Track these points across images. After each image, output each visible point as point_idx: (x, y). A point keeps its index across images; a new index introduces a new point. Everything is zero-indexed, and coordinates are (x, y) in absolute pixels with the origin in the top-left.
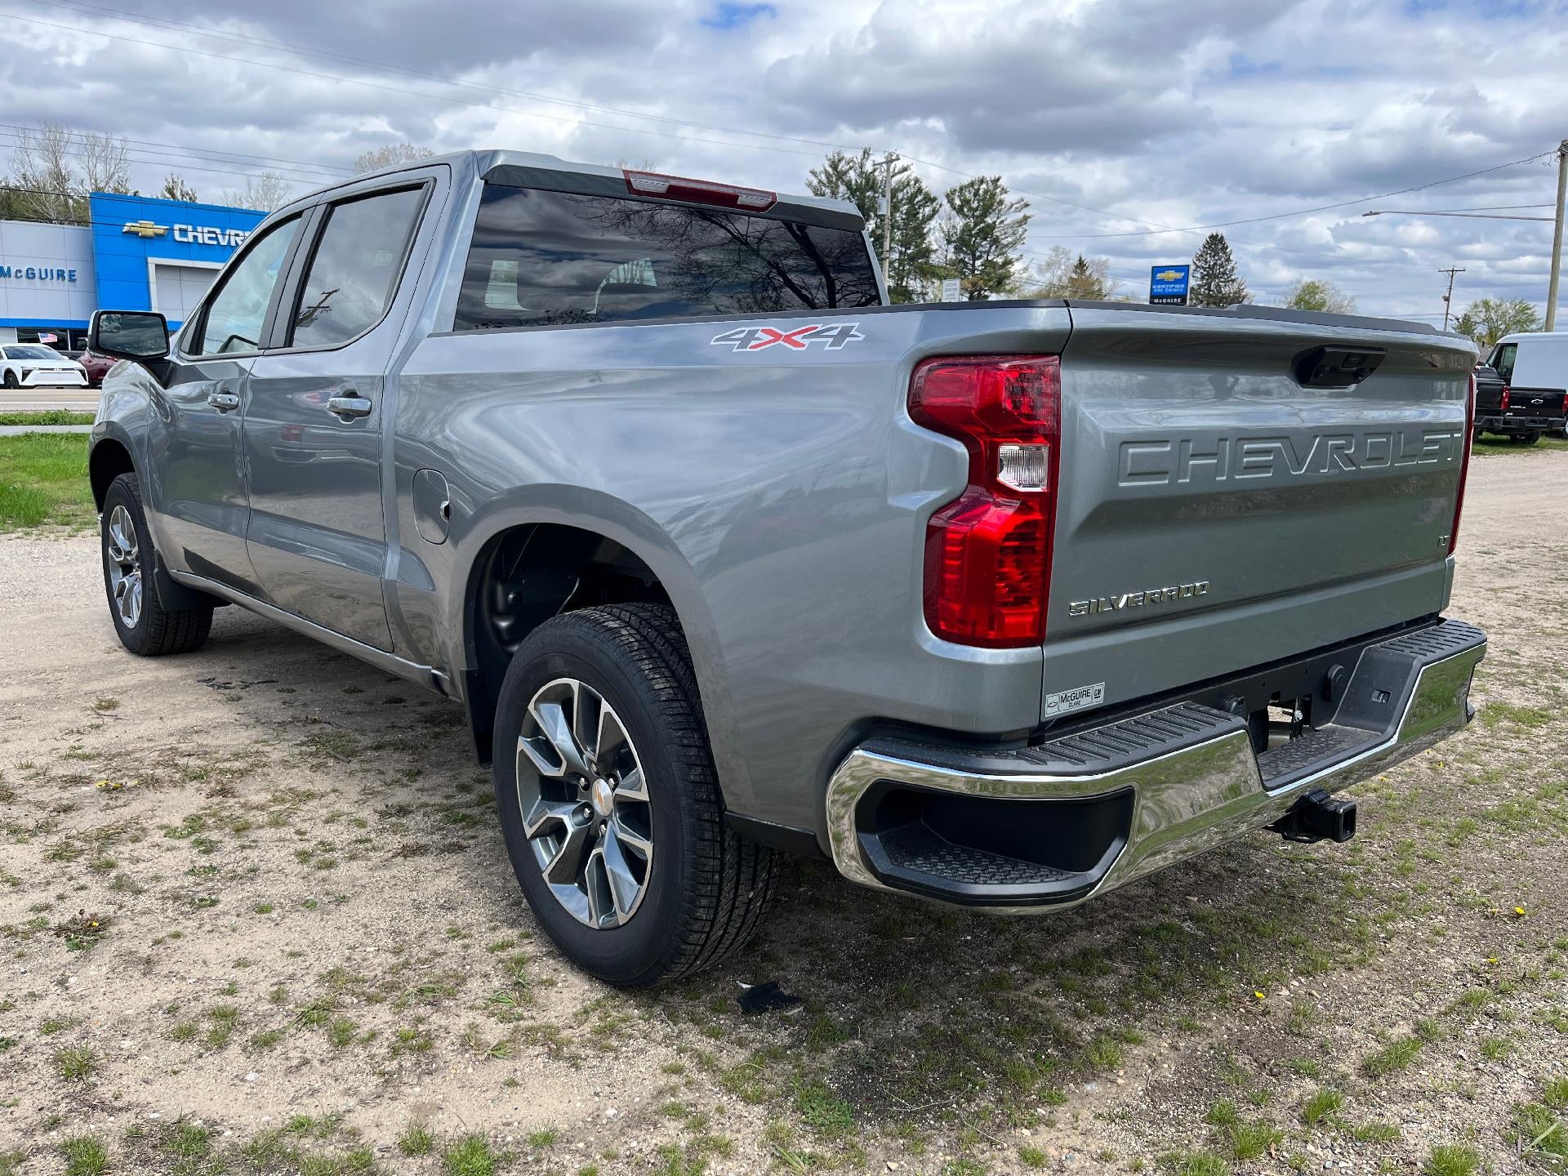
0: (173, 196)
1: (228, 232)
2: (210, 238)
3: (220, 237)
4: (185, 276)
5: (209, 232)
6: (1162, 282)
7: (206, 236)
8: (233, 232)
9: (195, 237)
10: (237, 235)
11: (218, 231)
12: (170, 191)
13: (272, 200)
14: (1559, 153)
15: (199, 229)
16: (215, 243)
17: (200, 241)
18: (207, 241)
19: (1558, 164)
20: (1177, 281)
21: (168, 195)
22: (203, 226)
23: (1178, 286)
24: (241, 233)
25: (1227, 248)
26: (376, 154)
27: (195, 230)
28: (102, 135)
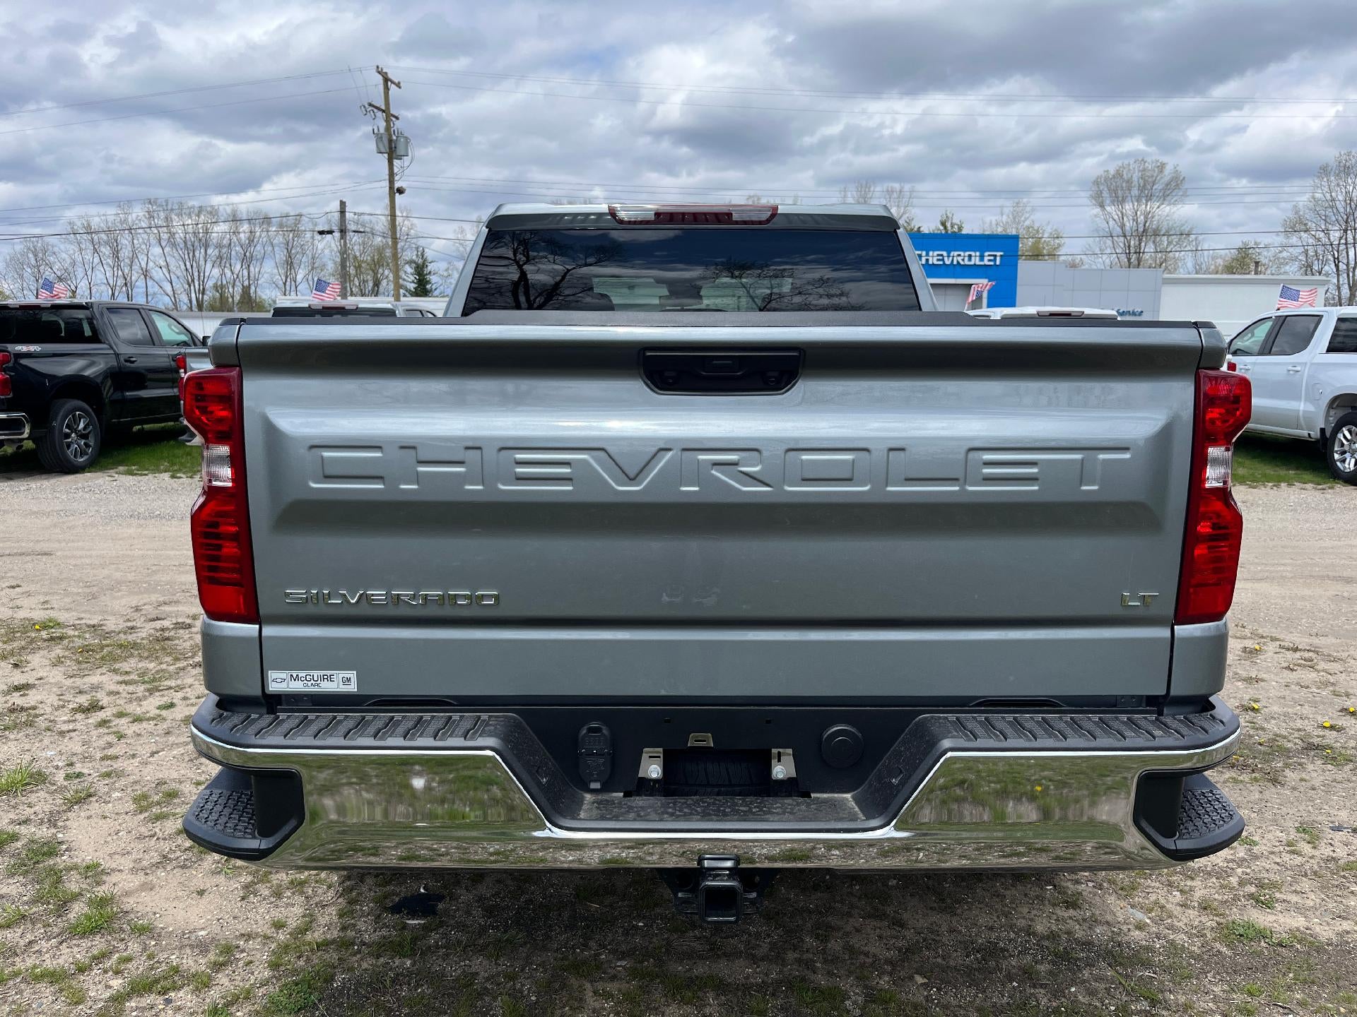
0: (945, 228)
1: (952, 254)
2: (938, 260)
3: (946, 259)
4: (949, 292)
5: (938, 255)
7: (935, 259)
8: (956, 253)
9: (927, 260)
10: (959, 255)
11: (945, 253)
12: (943, 224)
13: (1019, 223)
15: (931, 253)
16: (941, 263)
17: (930, 262)
18: (936, 262)
21: (942, 228)
22: (933, 251)
24: (962, 253)
26: (1112, 172)
27: (927, 255)
28: (897, 186)
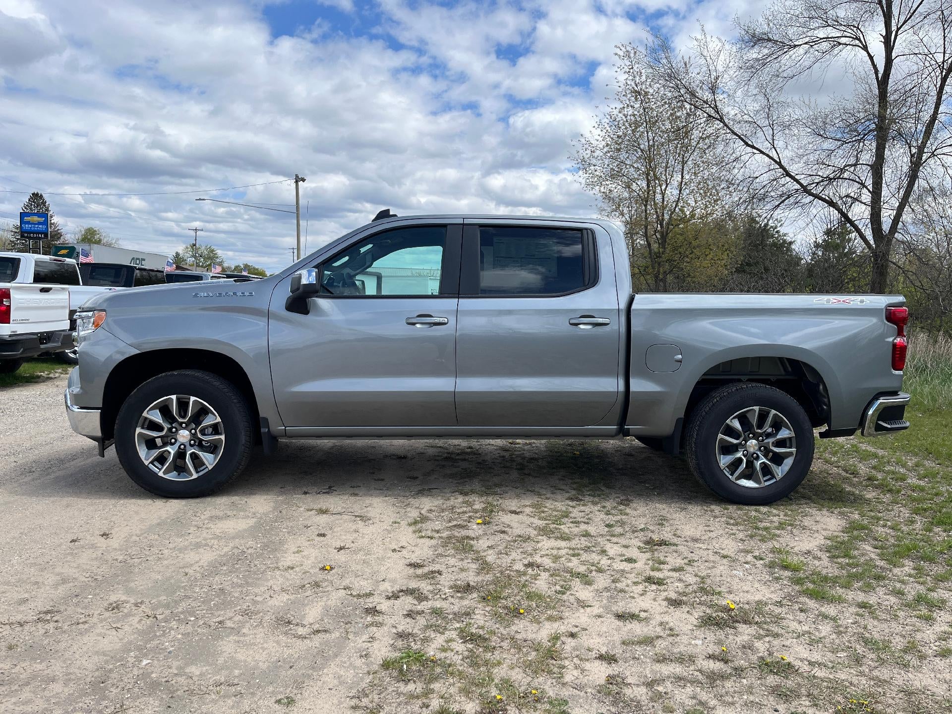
6: (28, 223)
14: (295, 180)
19: (294, 185)
20: (39, 223)
23: (40, 226)
25: (46, 202)
